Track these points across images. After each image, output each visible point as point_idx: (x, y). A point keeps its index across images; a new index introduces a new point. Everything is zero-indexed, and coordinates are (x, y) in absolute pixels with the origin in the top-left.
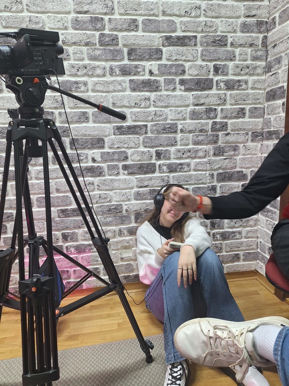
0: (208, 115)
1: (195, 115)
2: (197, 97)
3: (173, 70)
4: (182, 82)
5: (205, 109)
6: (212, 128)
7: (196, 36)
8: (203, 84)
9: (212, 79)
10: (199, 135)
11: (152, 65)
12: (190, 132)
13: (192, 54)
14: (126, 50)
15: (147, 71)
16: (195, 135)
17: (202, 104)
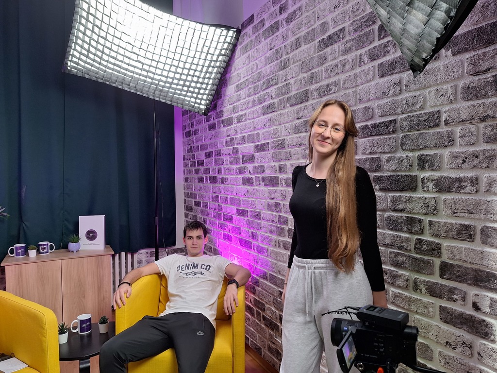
0: (276, 209)
1: (269, 207)
2: (270, 192)
3: (259, 171)
4: (263, 179)
5: (274, 203)
6: (279, 220)
7: (269, 142)
8: (273, 182)
9: (278, 177)
10: (272, 225)
11: (250, 167)
12: (267, 221)
13: (267, 157)
14: (241, 156)
15: (248, 171)
16: (270, 225)
17: (273, 199)
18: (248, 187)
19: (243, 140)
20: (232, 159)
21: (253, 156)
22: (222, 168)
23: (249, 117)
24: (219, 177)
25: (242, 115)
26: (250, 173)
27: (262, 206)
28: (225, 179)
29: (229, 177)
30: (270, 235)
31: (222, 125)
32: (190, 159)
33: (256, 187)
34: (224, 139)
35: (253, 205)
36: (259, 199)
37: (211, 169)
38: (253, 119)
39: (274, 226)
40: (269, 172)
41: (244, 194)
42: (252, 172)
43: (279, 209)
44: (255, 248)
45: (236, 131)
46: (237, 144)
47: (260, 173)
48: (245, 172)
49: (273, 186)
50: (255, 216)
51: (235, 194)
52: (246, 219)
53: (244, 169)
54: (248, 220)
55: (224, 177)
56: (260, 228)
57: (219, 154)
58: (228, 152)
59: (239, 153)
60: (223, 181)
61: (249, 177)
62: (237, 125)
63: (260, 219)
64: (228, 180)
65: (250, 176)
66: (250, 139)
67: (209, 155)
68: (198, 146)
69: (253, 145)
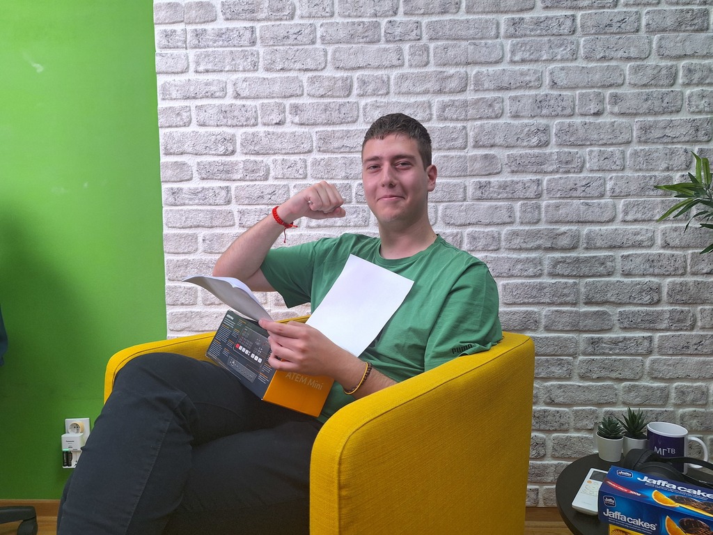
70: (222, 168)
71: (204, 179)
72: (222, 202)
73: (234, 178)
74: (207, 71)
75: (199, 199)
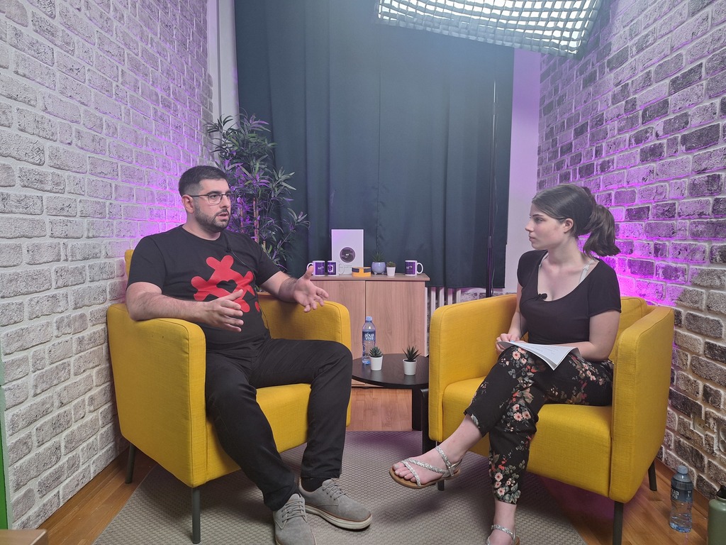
0: (709, 188)
1: (695, 190)
2: (698, 160)
3: (677, 126)
4: (685, 139)
5: (706, 178)
6: (714, 210)
7: (702, 64)
8: (707, 137)
9: (718, 125)
10: (699, 223)
11: (658, 125)
12: (689, 216)
13: (696, 94)
14: (641, 113)
15: (654, 134)
16: (695, 223)
17: (704, 171)
18: (653, 165)
19: (647, 81)
20: (623, 123)
21: (666, 102)
22: (604, 144)
23: (663, 32)
24: (597, 162)
25: (647, 35)
26: (657, 135)
27: (679, 191)
28: (608, 162)
29: (615, 157)
30: (692, 243)
31: (607, 70)
32: (548, 149)
33: (669, 160)
34: (610, 93)
35: (661, 194)
36: (673, 179)
37: (584, 153)
38: (671, 31)
39: (702, 223)
40: (699, 120)
41: (644, 179)
42: (661, 133)
43: (715, 187)
44: (660, 272)
45: (634, 69)
46: (635, 92)
47: (678, 130)
48: (647, 138)
49: (707, 145)
50: (663, 214)
51: (625, 183)
52: (644, 224)
53: (647, 132)
54: (649, 224)
55: (607, 159)
56: (672, 234)
57: (600, 121)
58: (615, 112)
59: (638, 108)
60: (604, 167)
61: (655, 145)
62: (637, 57)
63: (673, 216)
64: (613, 163)
65: (658, 142)
66: (662, 73)
67: (580, 132)
68: (564, 122)
69: (667, 81)
70: (37, 177)
71: (25, 186)
72: (39, 212)
73: (46, 189)
74: (24, 76)
75: (23, 207)
